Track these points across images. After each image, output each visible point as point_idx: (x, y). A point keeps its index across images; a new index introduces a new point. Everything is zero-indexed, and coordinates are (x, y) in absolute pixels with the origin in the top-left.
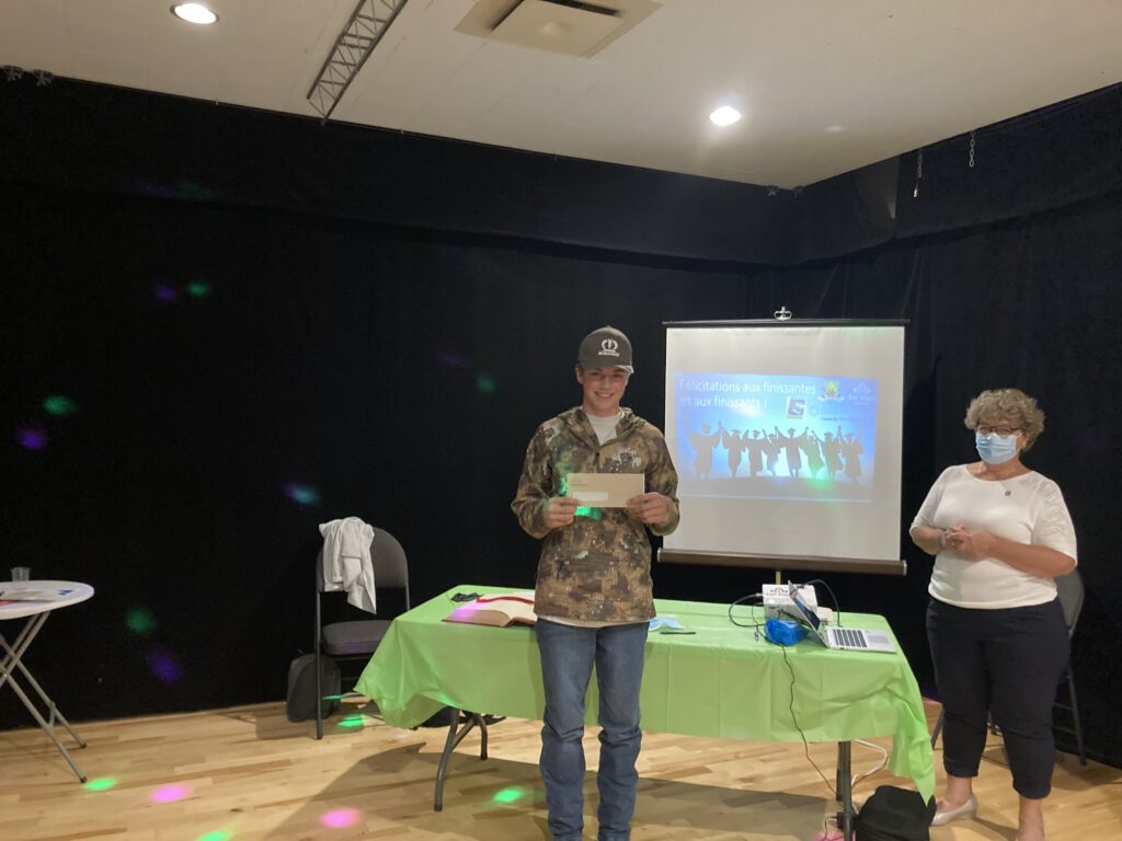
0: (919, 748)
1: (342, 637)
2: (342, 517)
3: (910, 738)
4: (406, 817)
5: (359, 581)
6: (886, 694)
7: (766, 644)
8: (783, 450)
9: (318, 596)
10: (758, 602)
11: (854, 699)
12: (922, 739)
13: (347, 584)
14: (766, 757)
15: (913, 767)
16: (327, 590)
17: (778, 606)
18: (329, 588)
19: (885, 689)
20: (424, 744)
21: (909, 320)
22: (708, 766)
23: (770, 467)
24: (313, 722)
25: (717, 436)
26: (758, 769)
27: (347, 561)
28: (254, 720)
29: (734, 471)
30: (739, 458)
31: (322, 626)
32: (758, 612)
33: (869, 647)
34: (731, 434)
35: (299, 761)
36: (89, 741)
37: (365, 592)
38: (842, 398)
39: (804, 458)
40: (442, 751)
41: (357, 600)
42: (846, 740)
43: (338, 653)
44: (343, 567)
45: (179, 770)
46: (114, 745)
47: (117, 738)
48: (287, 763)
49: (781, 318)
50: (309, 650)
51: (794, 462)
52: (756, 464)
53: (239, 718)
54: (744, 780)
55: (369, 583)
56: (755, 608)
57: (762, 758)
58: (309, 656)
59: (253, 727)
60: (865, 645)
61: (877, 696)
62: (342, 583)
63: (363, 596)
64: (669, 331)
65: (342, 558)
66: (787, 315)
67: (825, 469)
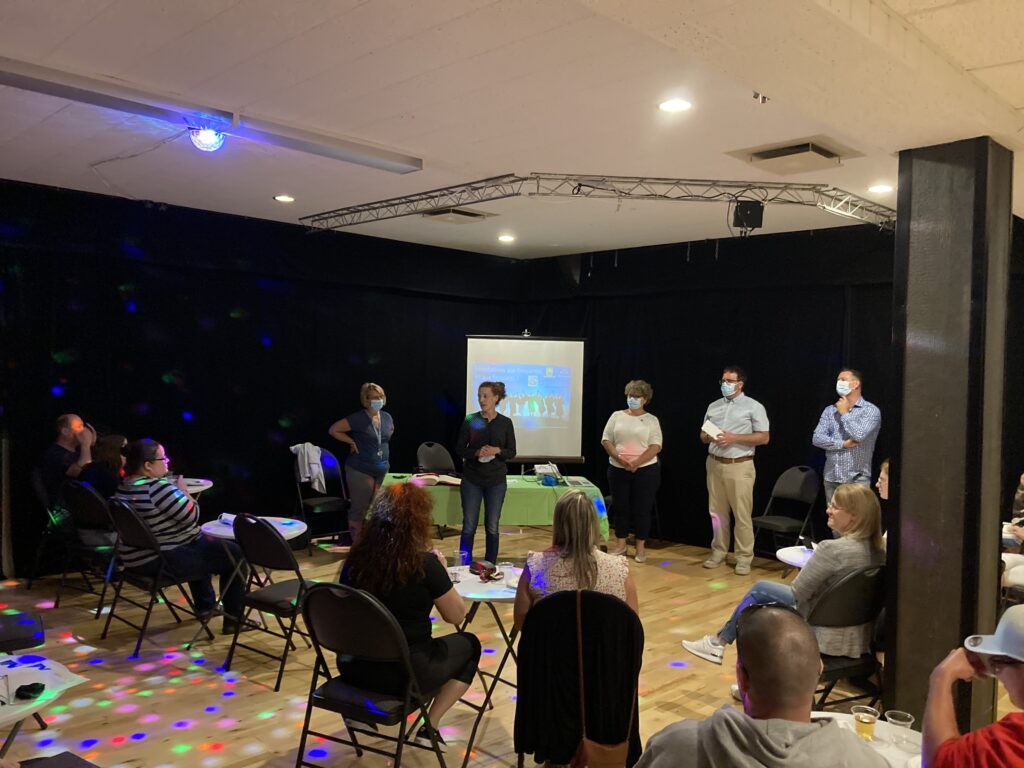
5: (317, 477)
7: (543, 486)
9: (297, 485)
10: (533, 473)
13: (312, 478)
16: (302, 481)
17: (543, 473)
21: (586, 339)
27: (313, 466)
32: (535, 477)
38: (555, 377)
41: (316, 486)
44: (310, 468)
49: (525, 335)
55: (322, 477)
56: (531, 476)
62: (309, 477)
63: (319, 484)
64: (469, 340)
65: (309, 464)
66: (528, 334)
67: (546, 412)
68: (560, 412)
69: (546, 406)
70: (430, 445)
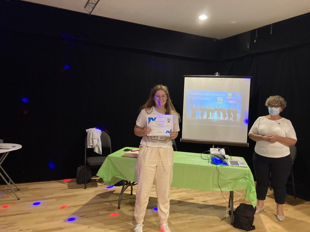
0: (252, 193)
1: (92, 161)
2: (93, 128)
3: (250, 190)
4: (110, 210)
5: (97, 146)
6: (244, 178)
7: (211, 164)
9: (86, 149)
10: (209, 153)
11: (235, 180)
12: (253, 191)
13: (94, 146)
14: (210, 195)
15: (251, 198)
16: (88, 148)
17: (215, 154)
18: (89, 147)
19: (244, 177)
20: (115, 191)
21: (252, 77)
22: (194, 198)
23: (212, 117)
24: (84, 184)
25: (198, 108)
26: (207, 199)
27: (94, 140)
28: (67, 183)
29: (202, 117)
30: (203, 114)
31: (86, 158)
32: (209, 156)
33: (240, 165)
34: (202, 107)
35: (80, 195)
36: (20, 188)
37: (99, 149)
38: (233, 98)
40: (120, 193)
41: (96, 151)
42: (232, 191)
43: (91, 165)
44: (93, 141)
45: (46, 197)
46: (28, 190)
47: (28, 188)
48: (77, 195)
49: (217, 75)
50: (83, 164)
52: (208, 116)
53: (63, 183)
54: (203, 202)
55: (100, 146)
56: (208, 155)
57: (208, 196)
58: (83, 166)
59: (67, 185)
60: (239, 165)
61: (242, 179)
62: (92, 146)
63: (98, 150)
64: (185, 78)
65: (92, 139)
66: (218, 74)
68: (235, 118)
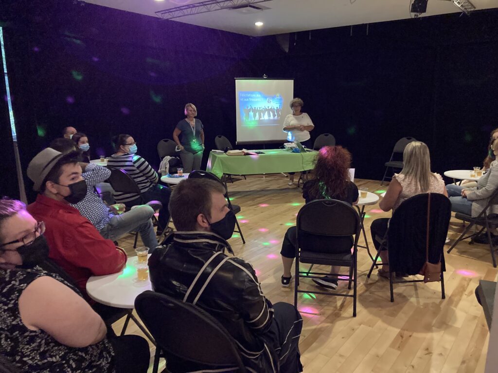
8: (267, 112)
21: (294, 78)
23: (263, 117)
25: (250, 109)
29: (255, 118)
30: (256, 116)
34: (254, 108)
38: (280, 98)
39: (271, 114)
49: (265, 77)
51: (269, 116)
52: (260, 117)
64: (236, 81)
67: (276, 117)
69: (276, 114)
70: (220, 137)
